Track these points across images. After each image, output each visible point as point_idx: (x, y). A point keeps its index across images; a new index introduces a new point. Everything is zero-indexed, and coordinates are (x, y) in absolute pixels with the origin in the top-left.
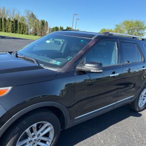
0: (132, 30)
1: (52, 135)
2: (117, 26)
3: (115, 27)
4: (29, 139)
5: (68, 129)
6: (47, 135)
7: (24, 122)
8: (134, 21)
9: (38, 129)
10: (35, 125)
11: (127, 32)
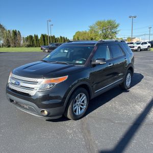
0: (105, 29)
1: (85, 102)
2: (91, 27)
3: (90, 29)
4: (77, 103)
5: (95, 98)
6: (83, 102)
7: (75, 93)
8: (106, 21)
9: (80, 97)
10: (79, 95)
11: (101, 32)
